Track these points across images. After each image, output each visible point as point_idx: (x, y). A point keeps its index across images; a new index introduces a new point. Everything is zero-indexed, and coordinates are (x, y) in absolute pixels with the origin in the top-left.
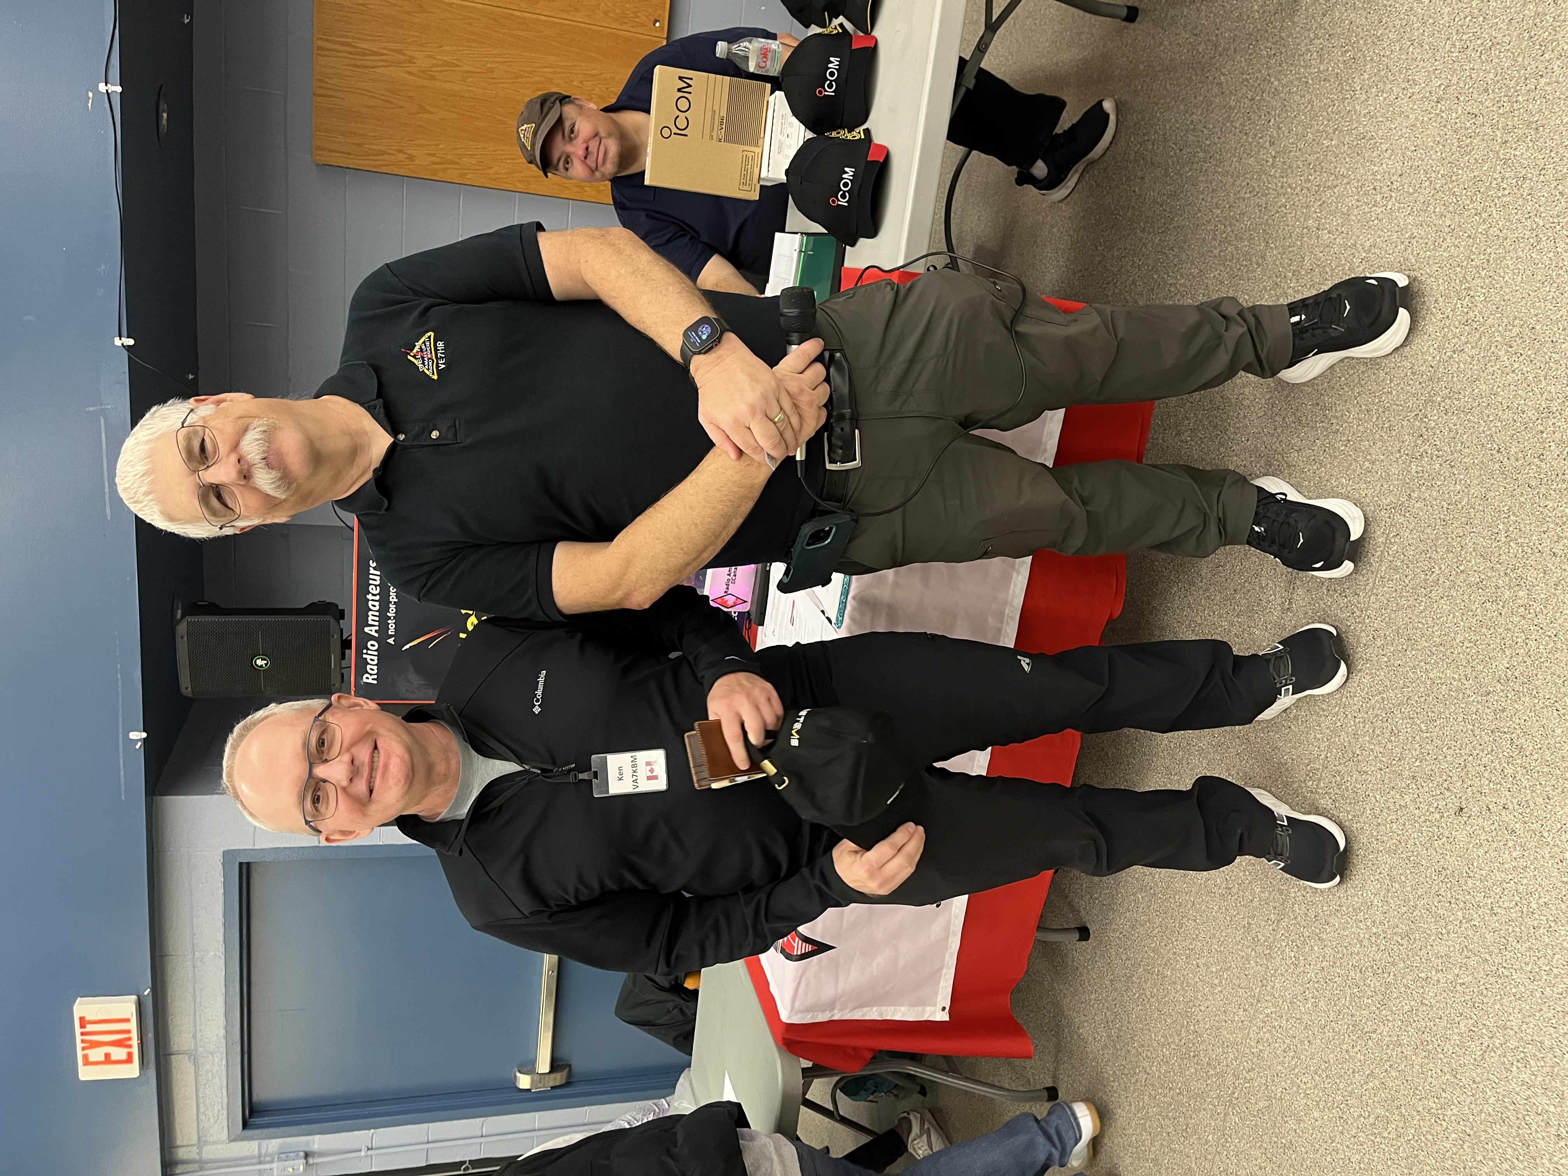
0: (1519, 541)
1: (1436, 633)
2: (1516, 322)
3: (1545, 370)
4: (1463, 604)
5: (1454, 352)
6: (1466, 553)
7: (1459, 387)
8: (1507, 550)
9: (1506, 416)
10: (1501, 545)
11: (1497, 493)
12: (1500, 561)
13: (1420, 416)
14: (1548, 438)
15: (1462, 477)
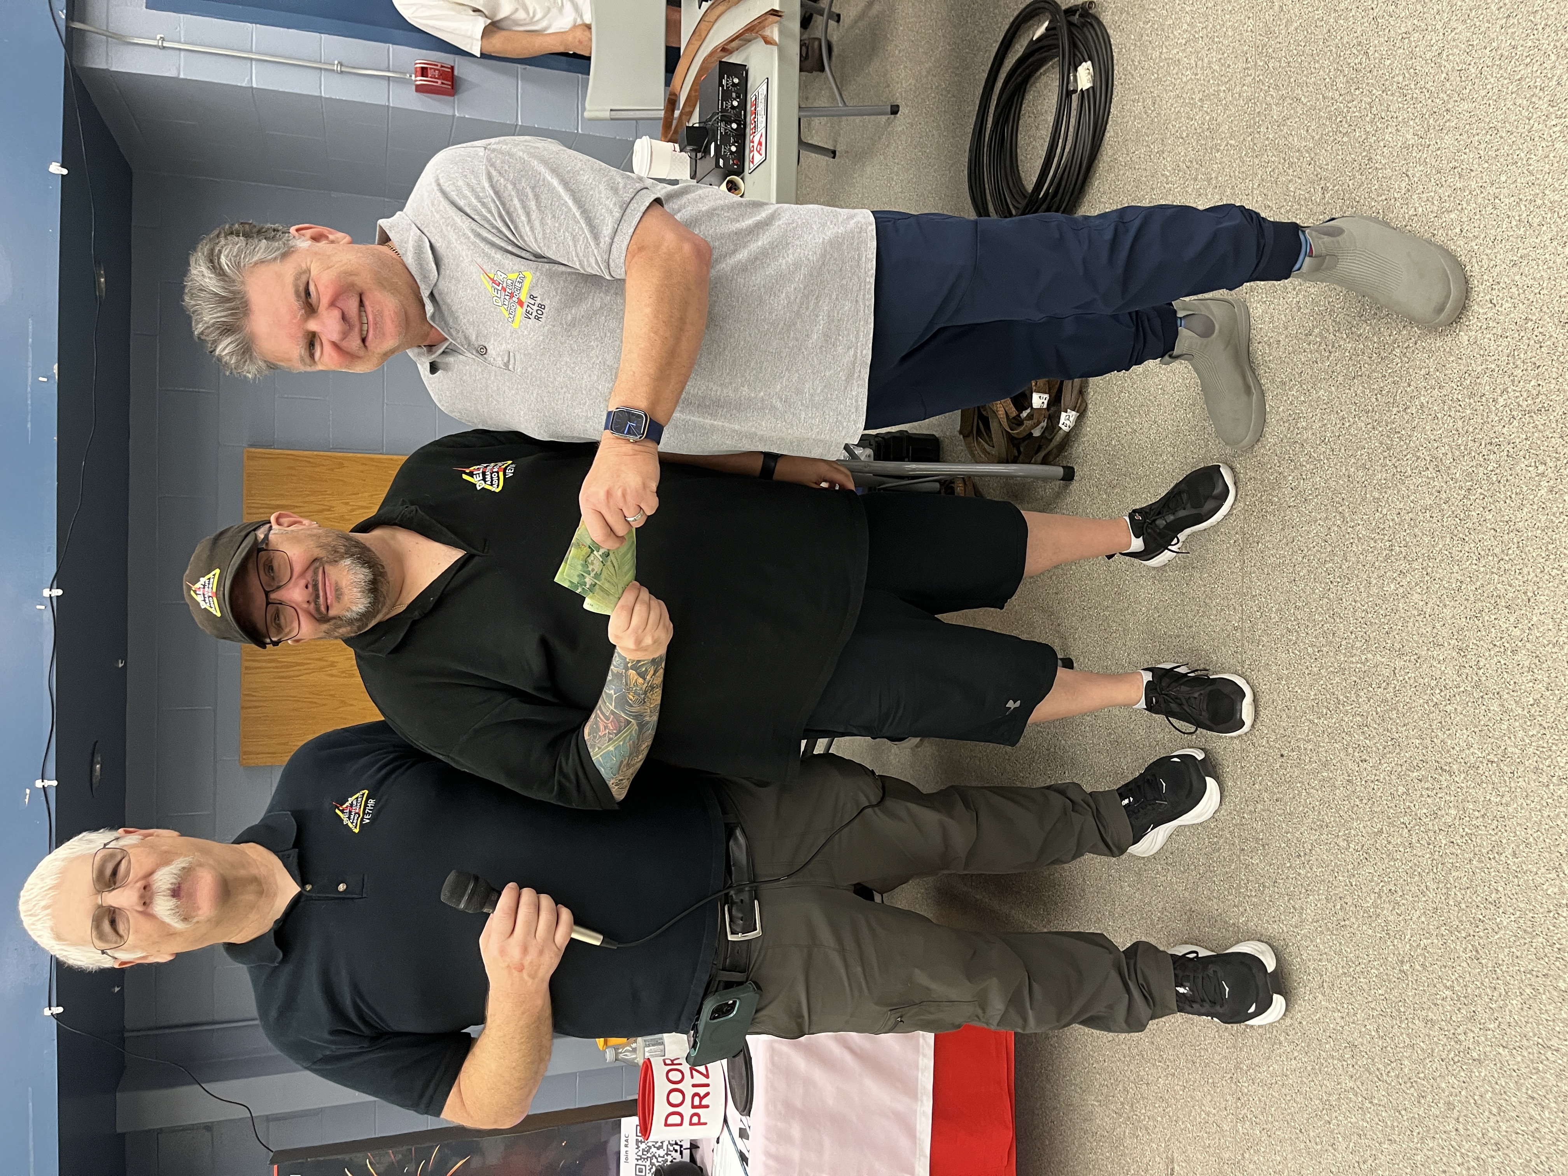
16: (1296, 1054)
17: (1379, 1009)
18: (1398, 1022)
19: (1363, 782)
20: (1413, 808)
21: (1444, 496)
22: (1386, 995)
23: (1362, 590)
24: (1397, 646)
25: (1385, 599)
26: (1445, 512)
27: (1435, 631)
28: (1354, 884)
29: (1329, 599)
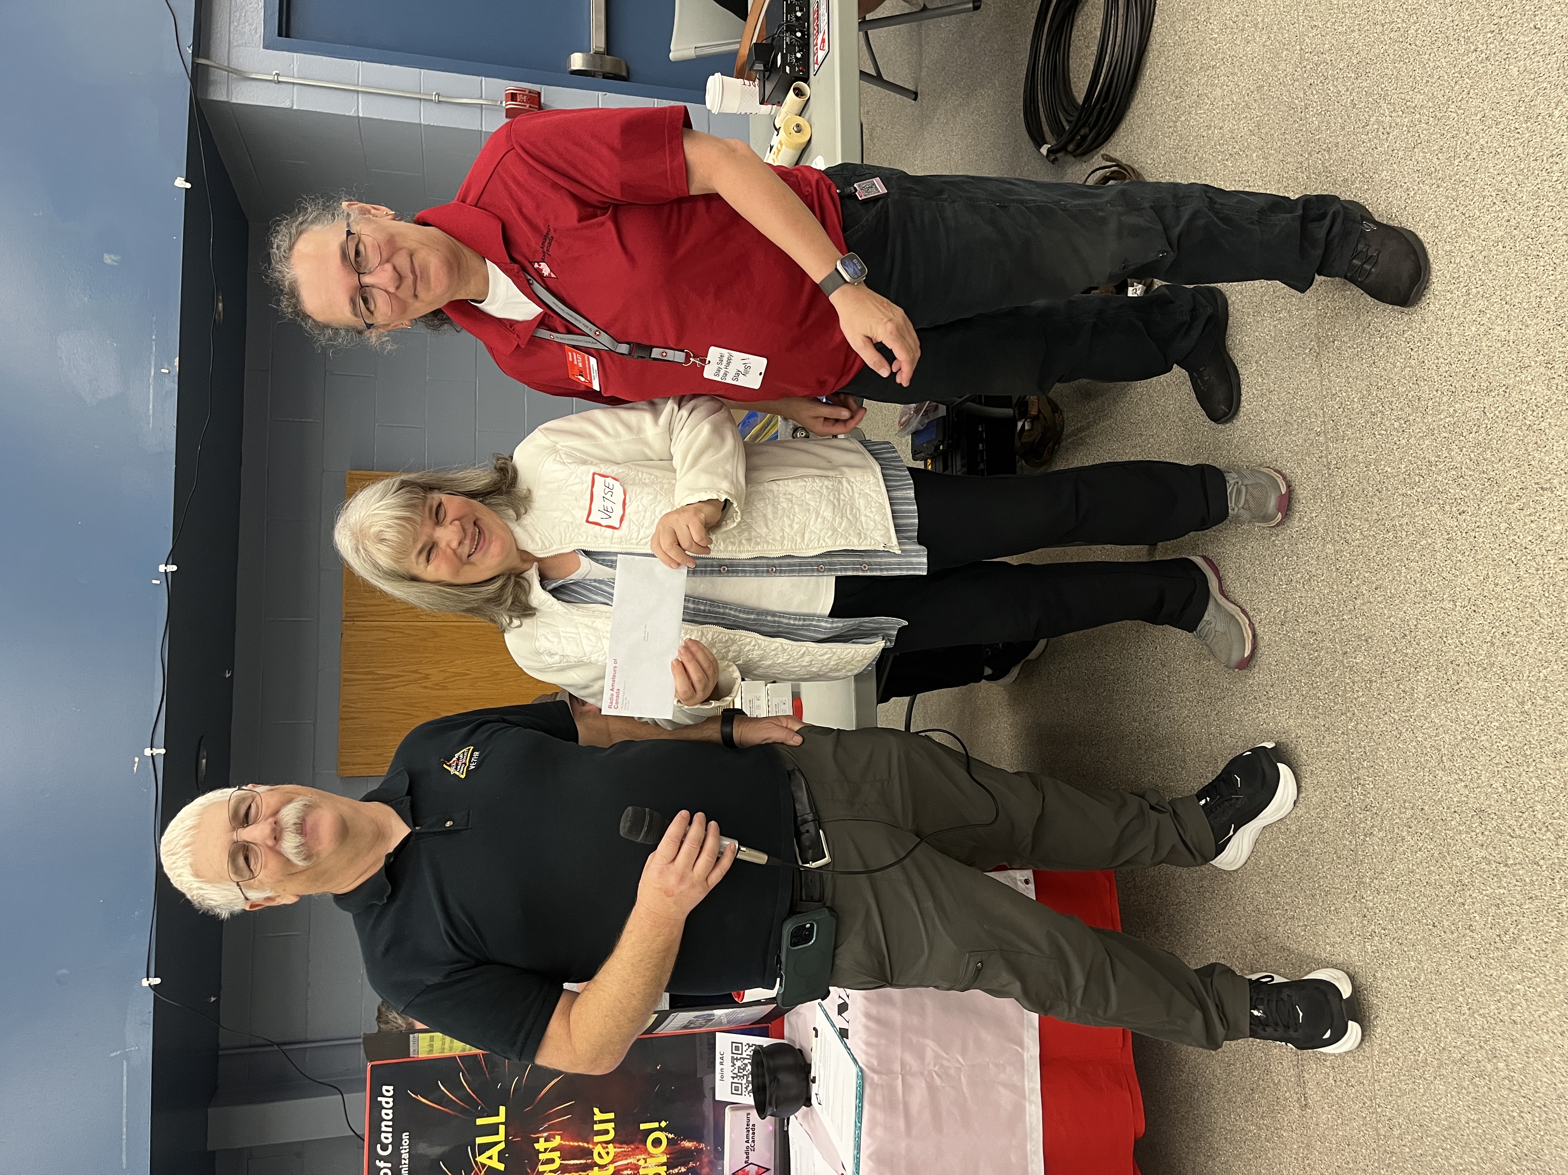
0: (1481, 1012)
1: (1442, 1116)
2: (1407, 804)
3: (1446, 846)
4: (1455, 1083)
5: (1365, 835)
6: (1441, 1029)
7: (1380, 867)
8: (1473, 1023)
9: (1428, 892)
10: (1467, 1018)
11: (1447, 967)
12: (1473, 1034)
13: (1358, 898)
14: (1470, 909)
15: (1412, 953)
16: (1420, 844)
17: (1504, 762)
18: (1525, 768)
19: (1464, 535)
20: (1518, 541)
21: (1513, 222)
22: (1510, 745)
23: (1443, 343)
24: (1484, 385)
25: (1467, 344)
26: (1517, 237)
27: (1521, 355)
28: (1464, 642)
29: (1411, 367)
